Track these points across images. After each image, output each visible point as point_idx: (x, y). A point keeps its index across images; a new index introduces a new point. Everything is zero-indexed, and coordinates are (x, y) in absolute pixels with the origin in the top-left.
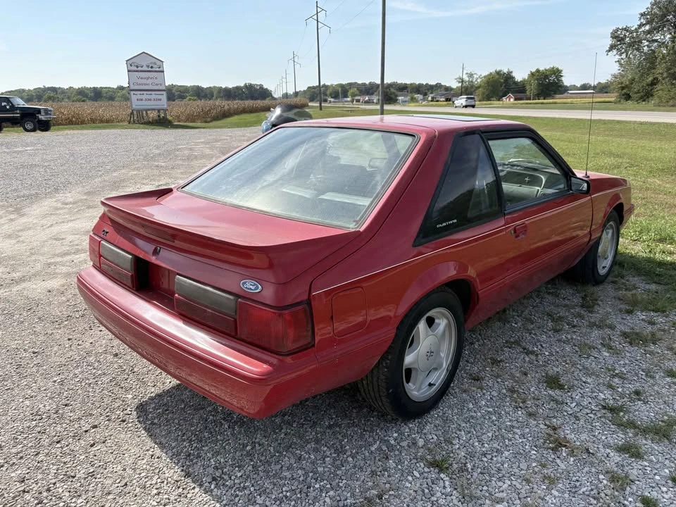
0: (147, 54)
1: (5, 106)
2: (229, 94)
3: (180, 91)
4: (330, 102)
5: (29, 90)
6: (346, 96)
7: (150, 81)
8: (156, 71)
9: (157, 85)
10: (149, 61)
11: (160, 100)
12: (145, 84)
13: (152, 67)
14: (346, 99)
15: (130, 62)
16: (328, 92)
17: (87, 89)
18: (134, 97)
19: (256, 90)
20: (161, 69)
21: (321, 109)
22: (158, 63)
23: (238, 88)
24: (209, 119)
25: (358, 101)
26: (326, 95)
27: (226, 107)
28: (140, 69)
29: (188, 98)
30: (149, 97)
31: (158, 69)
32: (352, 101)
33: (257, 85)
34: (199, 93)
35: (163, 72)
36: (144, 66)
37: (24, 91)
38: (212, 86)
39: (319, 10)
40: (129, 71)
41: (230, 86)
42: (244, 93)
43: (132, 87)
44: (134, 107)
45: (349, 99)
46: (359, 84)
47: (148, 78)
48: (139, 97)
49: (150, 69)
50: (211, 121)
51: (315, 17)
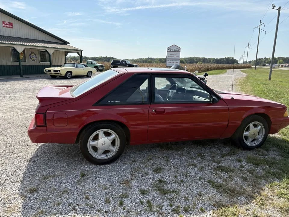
0: (175, 45)
1: (124, 64)
2: (217, 61)
3: (197, 60)
4: (267, 66)
5: (144, 59)
6: (276, 64)
7: (174, 56)
8: (177, 52)
9: (177, 57)
10: (176, 48)
11: (177, 63)
12: (173, 57)
13: (176, 50)
14: (276, 65)
15: (168, 49)
16: (267, 61)
17: (162, 58)
18: (167, 62)
19: (230, 60)
20: (179, 51)
21: (255, 69)
22: (179, 49)
23: (222, 59)
24: (201, 71)
25: (282, 66)
26: (265, 63)
27: (210, 67)
28: (172, 51)
29: (199, 62)
30: (173, 62)
31: (178, 51)
32: (279, 66)
33: (231, 58)
34: (205, 60)
35: (180, 52)
36: (174, 50)
37: (142, 59)
38: (211, 58)
39: (261, 24)
40: (167, 52)
41: (219, 58)
42: (224, 61)
43: (168, 58)
44: (167, 65)
45: (277, 65)
46: (285, 58)
47: (174, 54)
48: (170, 61)
49: (175, 51)
50: (202, 72)
51: (259, 27)
